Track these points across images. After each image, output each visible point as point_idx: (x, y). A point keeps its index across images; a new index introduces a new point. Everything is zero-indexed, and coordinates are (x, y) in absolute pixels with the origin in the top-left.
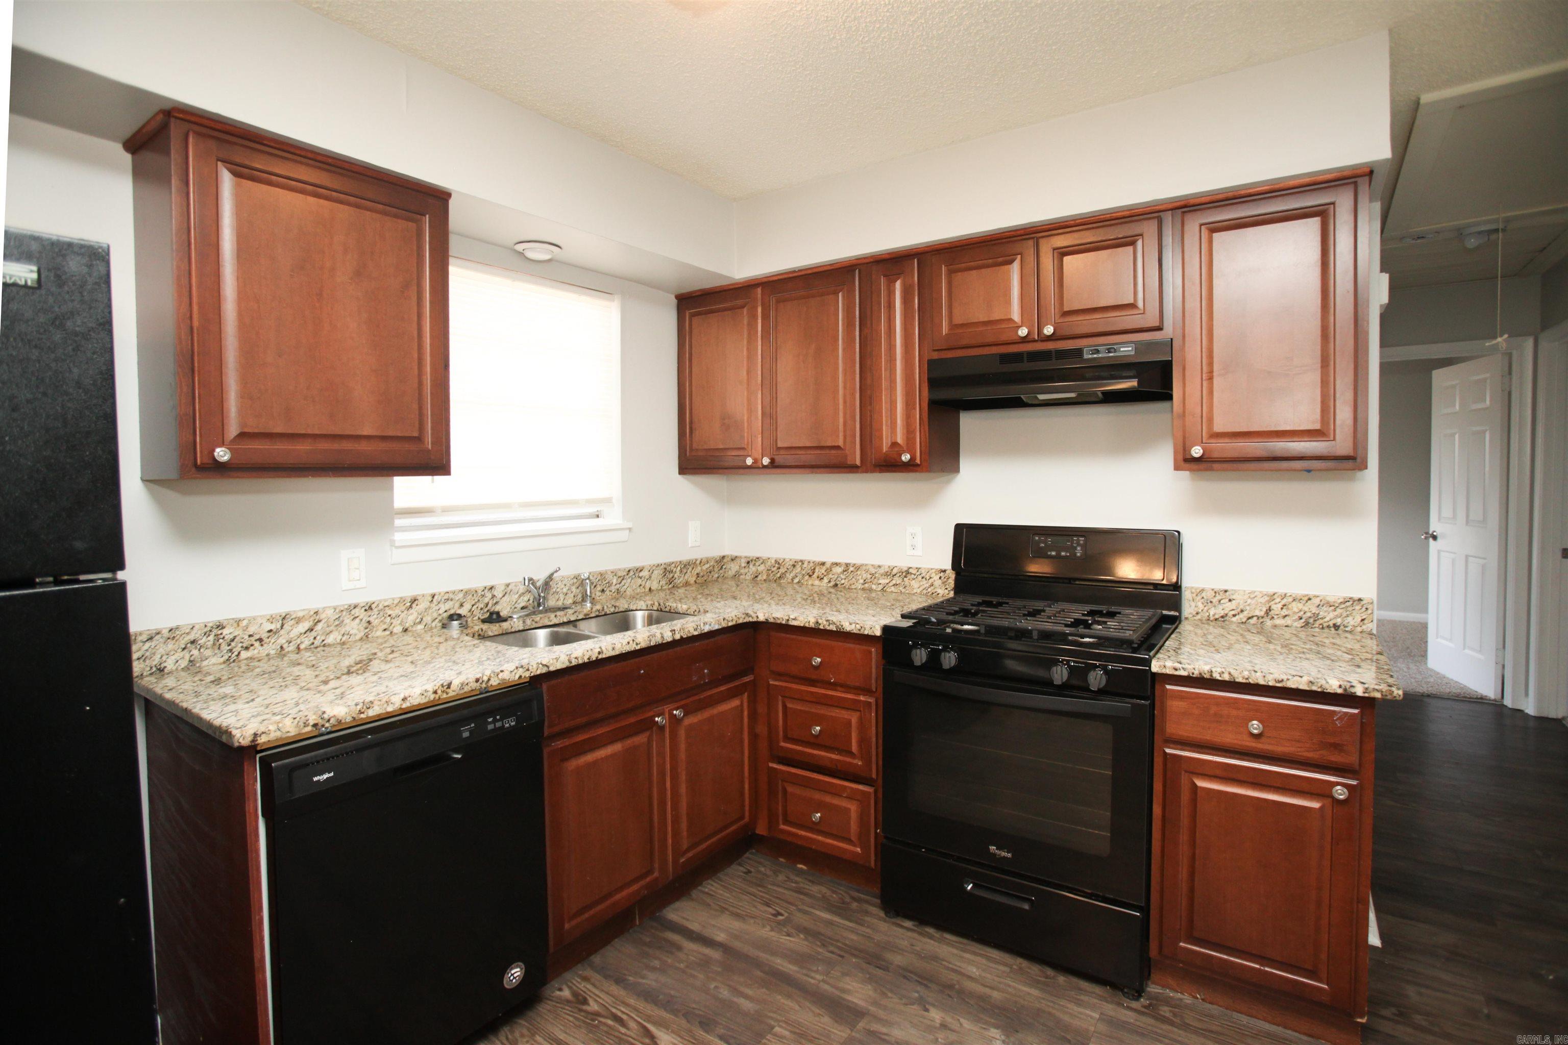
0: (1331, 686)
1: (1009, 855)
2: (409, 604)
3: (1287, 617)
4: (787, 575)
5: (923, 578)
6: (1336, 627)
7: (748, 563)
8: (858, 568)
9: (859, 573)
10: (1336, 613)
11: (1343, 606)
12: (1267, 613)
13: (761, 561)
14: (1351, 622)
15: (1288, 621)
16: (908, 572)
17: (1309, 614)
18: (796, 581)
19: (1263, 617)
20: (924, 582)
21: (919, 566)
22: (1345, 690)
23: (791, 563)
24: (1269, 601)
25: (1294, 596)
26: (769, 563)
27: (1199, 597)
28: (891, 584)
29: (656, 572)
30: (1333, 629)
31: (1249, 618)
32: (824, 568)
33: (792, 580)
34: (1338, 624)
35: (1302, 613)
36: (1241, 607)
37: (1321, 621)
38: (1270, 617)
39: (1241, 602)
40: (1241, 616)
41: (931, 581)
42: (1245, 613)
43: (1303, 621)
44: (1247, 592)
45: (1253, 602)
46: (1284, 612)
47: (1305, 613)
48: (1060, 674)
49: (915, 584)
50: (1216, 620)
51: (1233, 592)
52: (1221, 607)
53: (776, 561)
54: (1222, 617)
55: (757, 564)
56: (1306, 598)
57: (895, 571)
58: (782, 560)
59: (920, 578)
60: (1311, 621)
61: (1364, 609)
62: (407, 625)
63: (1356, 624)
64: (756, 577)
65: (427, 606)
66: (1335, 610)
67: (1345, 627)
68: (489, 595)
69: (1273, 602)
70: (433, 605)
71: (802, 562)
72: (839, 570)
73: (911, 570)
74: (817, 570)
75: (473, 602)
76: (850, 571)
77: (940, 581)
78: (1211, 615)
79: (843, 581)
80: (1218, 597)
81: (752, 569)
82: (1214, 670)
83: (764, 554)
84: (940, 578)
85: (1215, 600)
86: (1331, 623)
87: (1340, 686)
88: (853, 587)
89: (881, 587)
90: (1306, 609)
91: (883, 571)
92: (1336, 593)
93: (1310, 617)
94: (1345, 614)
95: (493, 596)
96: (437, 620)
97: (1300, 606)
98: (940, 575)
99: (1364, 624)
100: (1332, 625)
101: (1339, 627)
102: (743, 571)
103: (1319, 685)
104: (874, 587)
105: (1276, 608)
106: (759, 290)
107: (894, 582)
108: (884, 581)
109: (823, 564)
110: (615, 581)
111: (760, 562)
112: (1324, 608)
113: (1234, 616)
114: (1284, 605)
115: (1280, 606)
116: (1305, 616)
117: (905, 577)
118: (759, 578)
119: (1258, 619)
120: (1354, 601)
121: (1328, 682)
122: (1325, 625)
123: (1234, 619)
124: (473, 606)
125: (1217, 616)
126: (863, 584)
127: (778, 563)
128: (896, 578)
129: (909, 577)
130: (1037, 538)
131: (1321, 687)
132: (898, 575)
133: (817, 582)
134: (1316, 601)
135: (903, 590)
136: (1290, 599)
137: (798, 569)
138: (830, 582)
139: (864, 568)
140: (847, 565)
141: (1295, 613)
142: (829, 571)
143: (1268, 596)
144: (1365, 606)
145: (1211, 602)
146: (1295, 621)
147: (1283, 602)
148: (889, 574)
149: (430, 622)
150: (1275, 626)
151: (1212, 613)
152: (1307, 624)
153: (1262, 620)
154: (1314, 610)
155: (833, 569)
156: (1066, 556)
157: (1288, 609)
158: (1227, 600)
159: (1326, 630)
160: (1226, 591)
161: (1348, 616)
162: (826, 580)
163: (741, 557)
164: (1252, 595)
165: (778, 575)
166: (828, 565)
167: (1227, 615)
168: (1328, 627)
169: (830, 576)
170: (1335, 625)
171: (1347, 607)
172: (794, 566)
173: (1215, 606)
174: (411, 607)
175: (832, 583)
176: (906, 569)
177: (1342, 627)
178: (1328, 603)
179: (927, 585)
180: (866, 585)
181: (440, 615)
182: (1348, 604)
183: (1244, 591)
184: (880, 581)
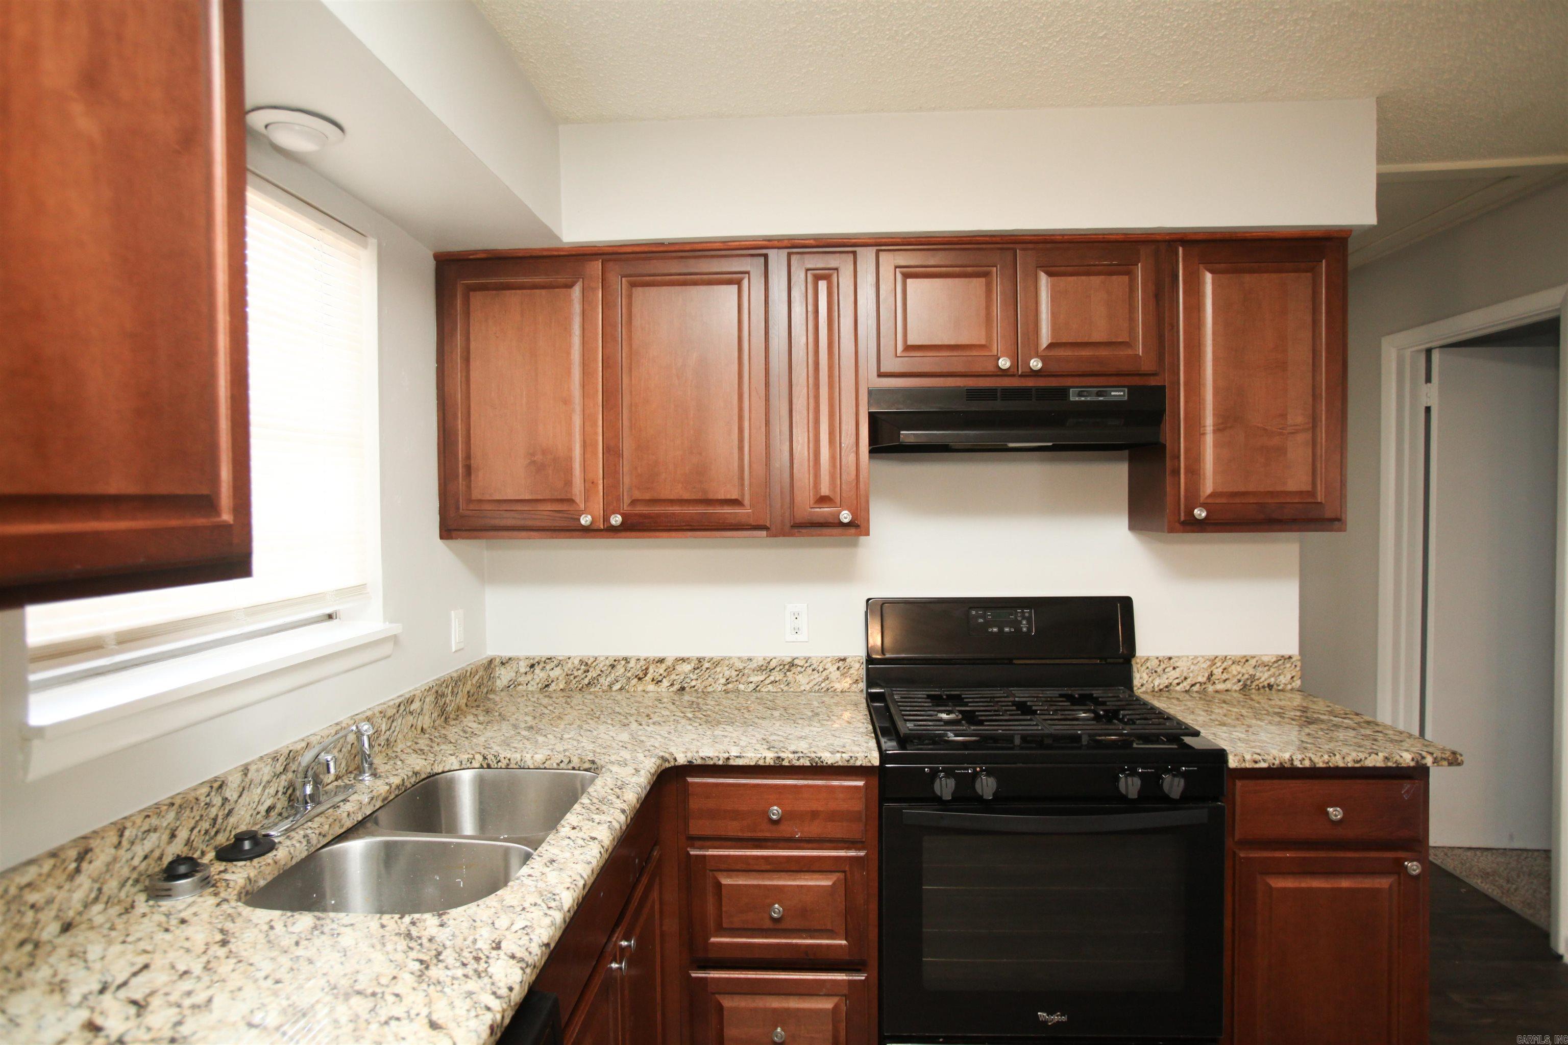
0: (1405, 760)
1: (1064, 1018)
2: (73, 865)
3: (1227, 682)
4: (602, 680)
5: (813, 670)
6: (1270, 686)
7: (532, 666)
8: (717, 663)
9: (718, 669)
10: (1270, 673)
11: (1276, 665)
12: (1209, 679)
13: (556, 662)
14: (1283, 680)
15: (1228, 685)
16: (792, 664)
17: (1246, 676)
18: (616, 687)
19: (1205, 683)
20: (816, 675)
21: (807, 655)
22: (1417, 762)
23: (608, 663)
24: (1211, 666)
25: (1233, 658)
26: (570, 665)
27: (1144, 667)
28: (768, 681)
29: (427, 700)
30: (1267, 689)
31: (1193, 685)
32: (664, 666)
33: (610, 687)
34: (1272, 683)
35: (1241, 675)
36: (1185, 674)
37: (1256, 683)
38: (1211, 682)
39: (1185, 669)
40: (1185, 684)
41: (825, 673)
42: (1189, 681)
43: (1241, 683)
44: (1191, 658)
45: (1196, 668)
46: (1225, 676)
47: (1243, 675)
48: (1132, 785)
49: (802, 679)
50: (1161, 690)
51: (1176, 659)
52: (1165, 676)
53: (581, 662)
54: (1167, 687)
55: (548, 667)
56: (1244, 660)
57: (773, 664)
58: (592, 660)
59: (809, 670)
60: (1249, 682)
61: (1293, 666)
62: (71, 913)
63: (1287, 682)
64: (547, 686)
65: (109, 859)
66: (1269, 670)
67: (1278, 685)
68: (217, 801)
69: (1214, 667)
70: (122, 852)
71: (627, 660)
72: (687, 667)
73: (796, 662)
74: (651, 670)
75: (192, 823)
76: (704, 668)
77: (838, 672)
78: (1156, 686)
79: (693, 683)
80: (1163, 666)
81: (540, 675)
82: (1294, 758)
83: (559, 652)
84: (838, 668)
85: (1159, 670)
86: (1266, 684)
87: (1413, 759)
88: (710, 689)
89: (752, 686)
90: (1244, 671)
91: (755, 665)
92: (1270, 653)
93: (1248, 679)
94: (1277, 673)
95: (225, 800)
96: (130, 882)
97: (1239, 668)
98: (837, 665)
99: (1293, 681)
100: (1266, 685)
101: (1272, 686)
102: (522, 679)
103: (1394, 761)
104: (741, 687)
105: (1217, 672)
106: (598, 265)
107: (772, 678)
108: (756, 679)
109: (661, 661)
110: (384, 728)
111: (552, 665)
112: (1260, 669)
113: (1178, 684)
114: (1225, 669)
115: (1220, 670)
116: (1243, 679)
117: (789, 670)
118: (553, 687)
119: (1201, 685)
120: (1285, 659)
121: (1401, 757)
122: (1261, 685)
123: (1178, 688)
124: (192, 830)
125: (1161, 687)
126: (725, 685)
127: (586, 665)
128: (775, 673)
129: (794, 670)
130: (974, 613)
131: (1396, 762)
132: (778, 669)
133: (651, 687)
134: (1253, 662)
135: (785, 689)
136: (1230, 662)
137: (620, 670)
138: (672, 685)
139: (727, 662)
140: (700, 660)
141: (1234, 676)
142: (671, 670)
143: (1210, 660)
144: (1294, 664)
145: (1156, 672)
146: (1234, 684)
147: (1224, 666)
148: (766, 668)
149: (116, 891)
150: (1217, 692)
151: (1156, 683)
152: (1245, 686)
153: (1204, 687)
154: (1252, 672)
155: (677, 667)
156: (1011, 632)
157: (1228, 673)
158: (1171, 668)
159: (1262, 691)
160: (1170, 658)
161: (1280, 675)
162: (666, 683)
163: (518, 659)
165: (586, 681)
166: (669, 662)
167: (1171, 684)
168: (1264, 687)
169: (673, 677)
170: (1269, 685)
171: (1279, 665)
172: (613, 666)
173: (1159, 676)
174: (78, 870)
175: (677, 687)
176: (790, 660)
177: (1275, 686)
178: (1263, 663)
179: (820, 679)
180: (730, 686)
181: (135, 868)
182: (1280, 662)
183: (1188, 657)
184: (751, 679)
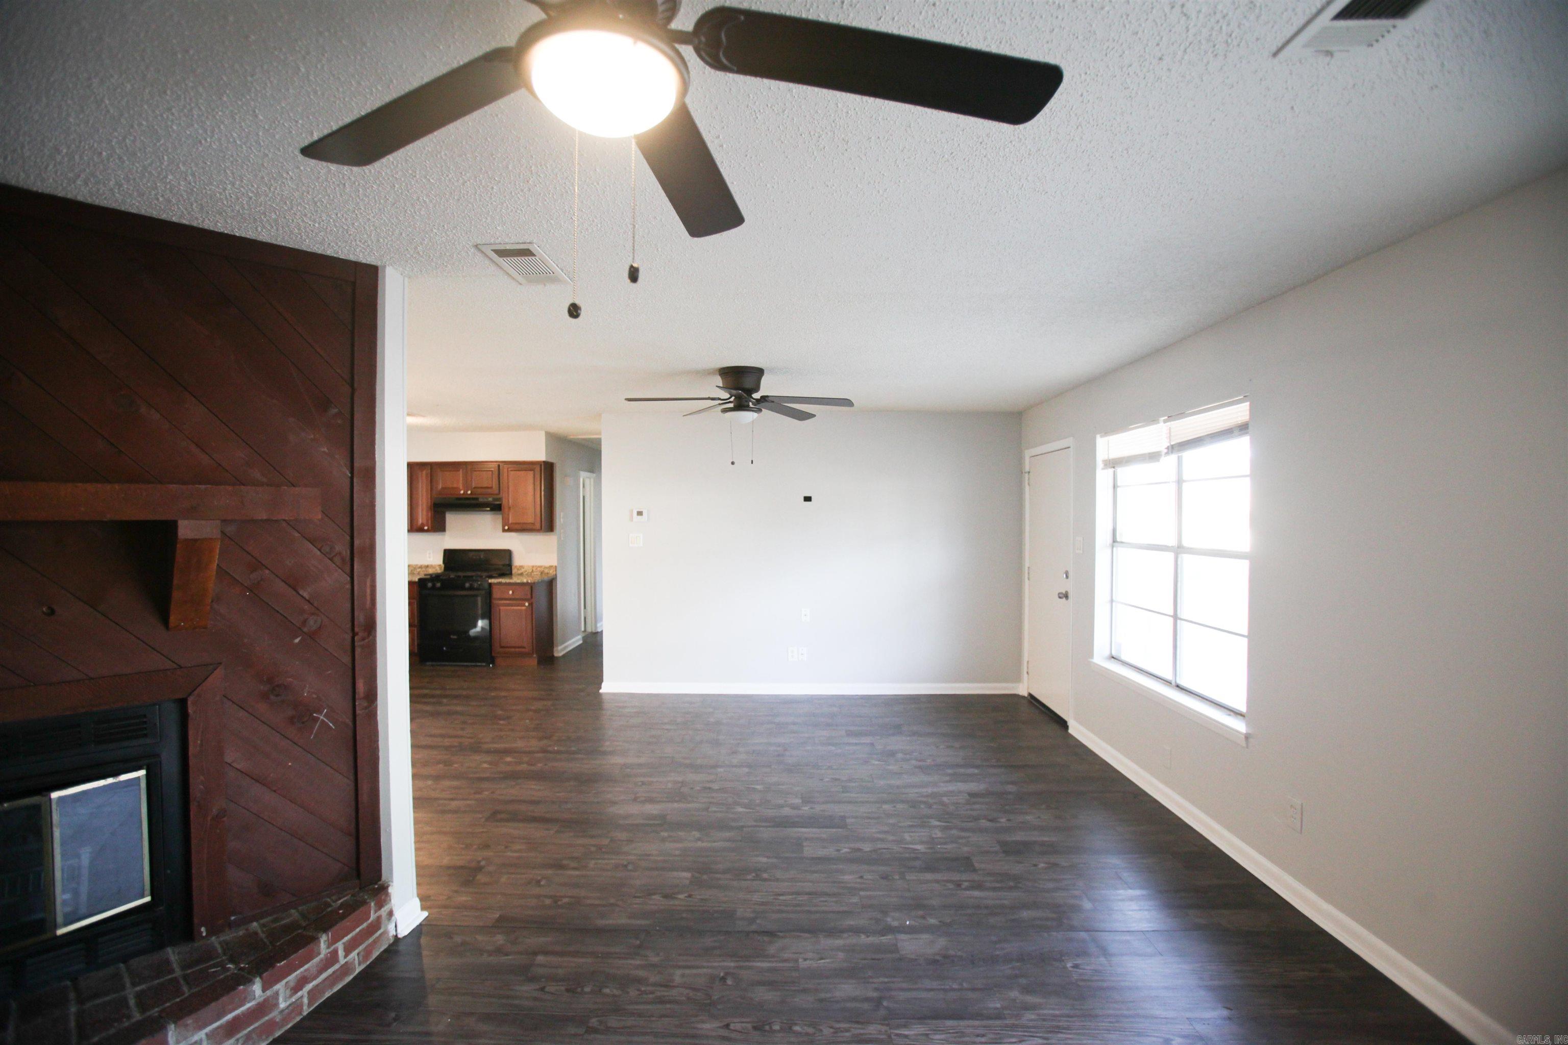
12: (532, 571)
24: (533, 568)
45: (529, 568)
48: (467, 585)
52: (521, 570)
92: (547, 565)
97: (540, 568)
125: (520, 573)
134: (543, 567)
147: (536, 568)
158: (523, 568)
164: (529, 566)
167: (523, 573)
